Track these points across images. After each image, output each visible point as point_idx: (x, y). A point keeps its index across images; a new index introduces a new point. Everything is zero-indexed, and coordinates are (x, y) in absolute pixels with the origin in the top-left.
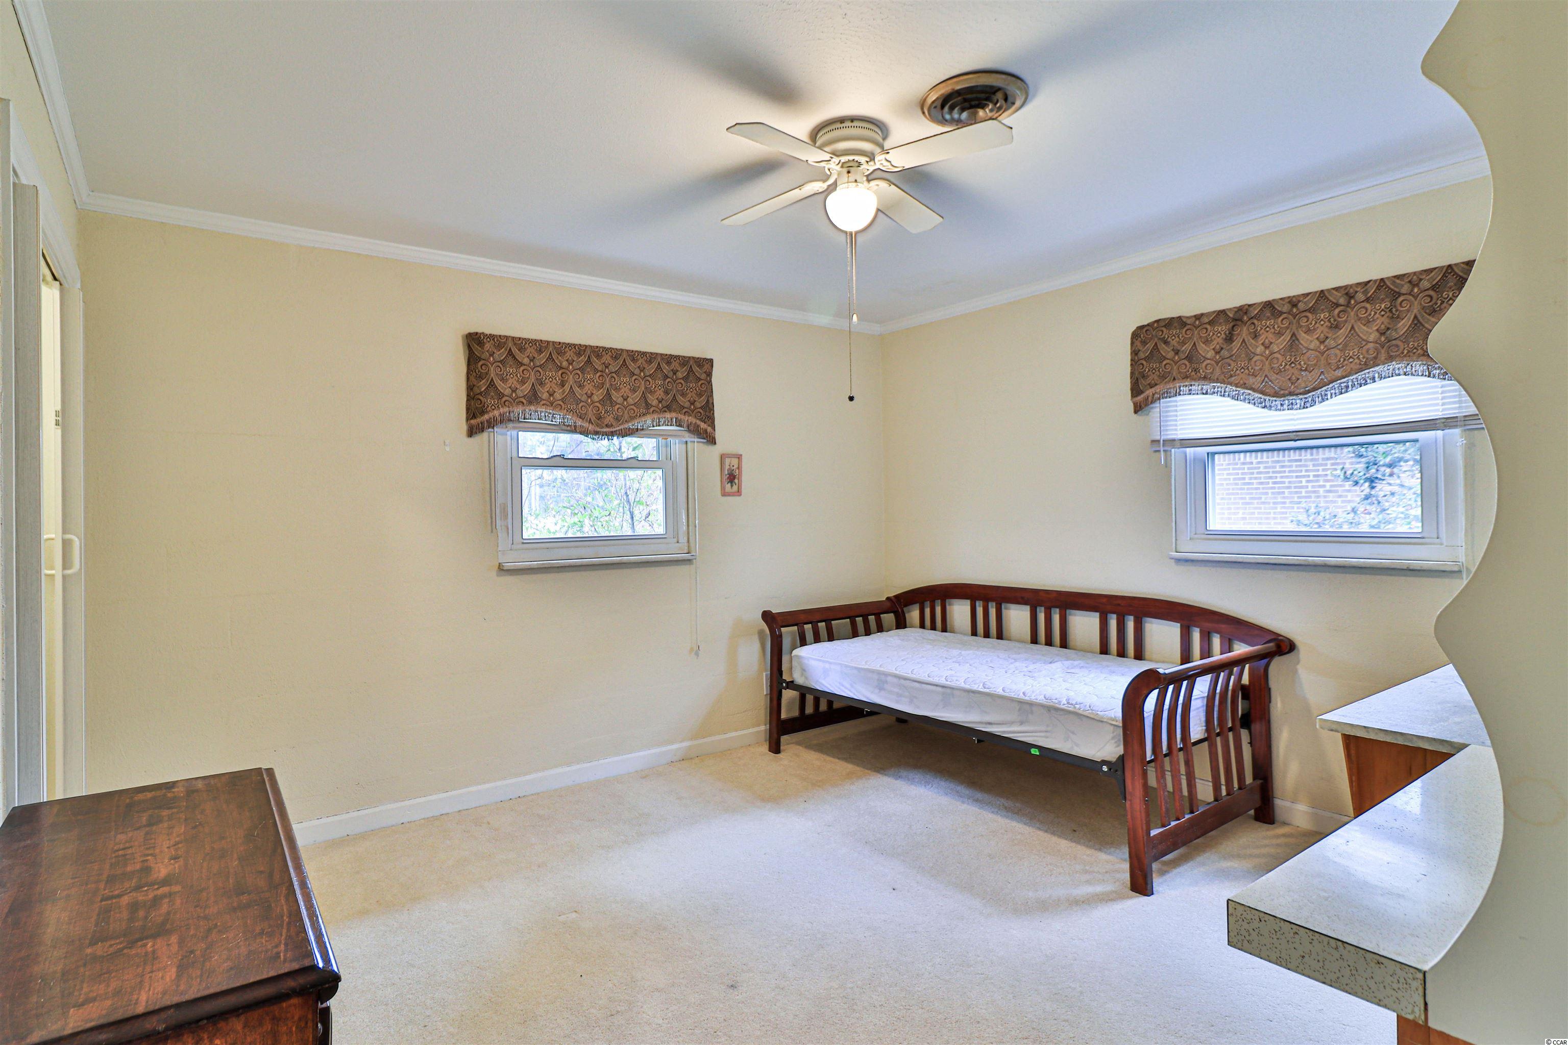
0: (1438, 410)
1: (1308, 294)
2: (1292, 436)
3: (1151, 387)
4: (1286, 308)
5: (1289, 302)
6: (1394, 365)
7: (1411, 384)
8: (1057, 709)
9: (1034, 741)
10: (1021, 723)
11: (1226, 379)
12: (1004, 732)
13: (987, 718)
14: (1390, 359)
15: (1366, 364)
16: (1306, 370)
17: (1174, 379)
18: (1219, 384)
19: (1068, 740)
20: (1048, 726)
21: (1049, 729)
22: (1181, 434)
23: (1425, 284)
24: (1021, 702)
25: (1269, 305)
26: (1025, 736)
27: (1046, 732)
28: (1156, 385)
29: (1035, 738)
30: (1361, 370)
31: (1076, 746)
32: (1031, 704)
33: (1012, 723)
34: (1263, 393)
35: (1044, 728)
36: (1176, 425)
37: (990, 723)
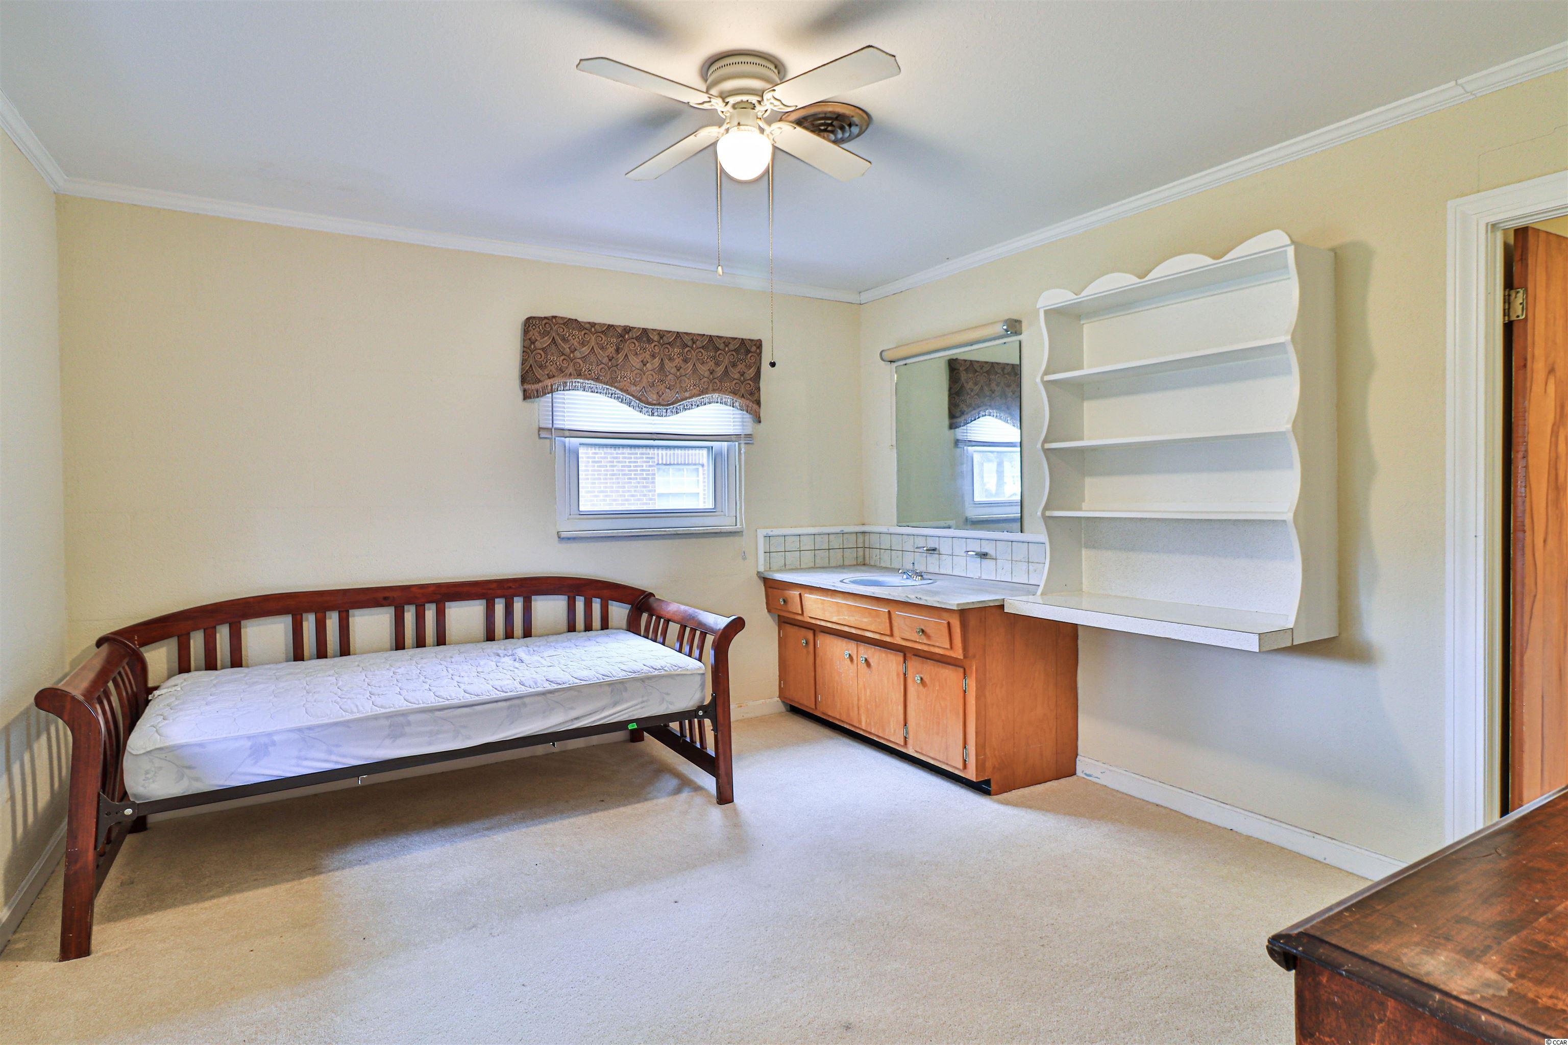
0: (730, 429)
1: (670, 332)
2: (654, 436)
3: (550, 378)
4: (656, 338)
5: (659, 334)
6: (716, 395)
7: (722, 410)
8: (650, 678)
9: (630, 716)
10: (615, 704)
11: (612, 382)
12: (594, 721)
13: (574, 714)
14: (714, 391)
15: (702, 392)
16: (669, 388)
17: (570, 374)
18: (608, 387)
19: (663, 703)
20: (643, 697)
21: (645, 699)
22: (568, 425)
23: (731, 347)
24: (612, 684)
25: (645, 333)
26: (619, 716)
27: (643, 702)
28: (554, 376)
29: (631, 714)
30: (700, 395)
31: (671, 704)
32: (622, 682)
33: (603, 709)
34: (640, 400)
35: (640, 700)
36: (564, 416)
37: (577, 719)
